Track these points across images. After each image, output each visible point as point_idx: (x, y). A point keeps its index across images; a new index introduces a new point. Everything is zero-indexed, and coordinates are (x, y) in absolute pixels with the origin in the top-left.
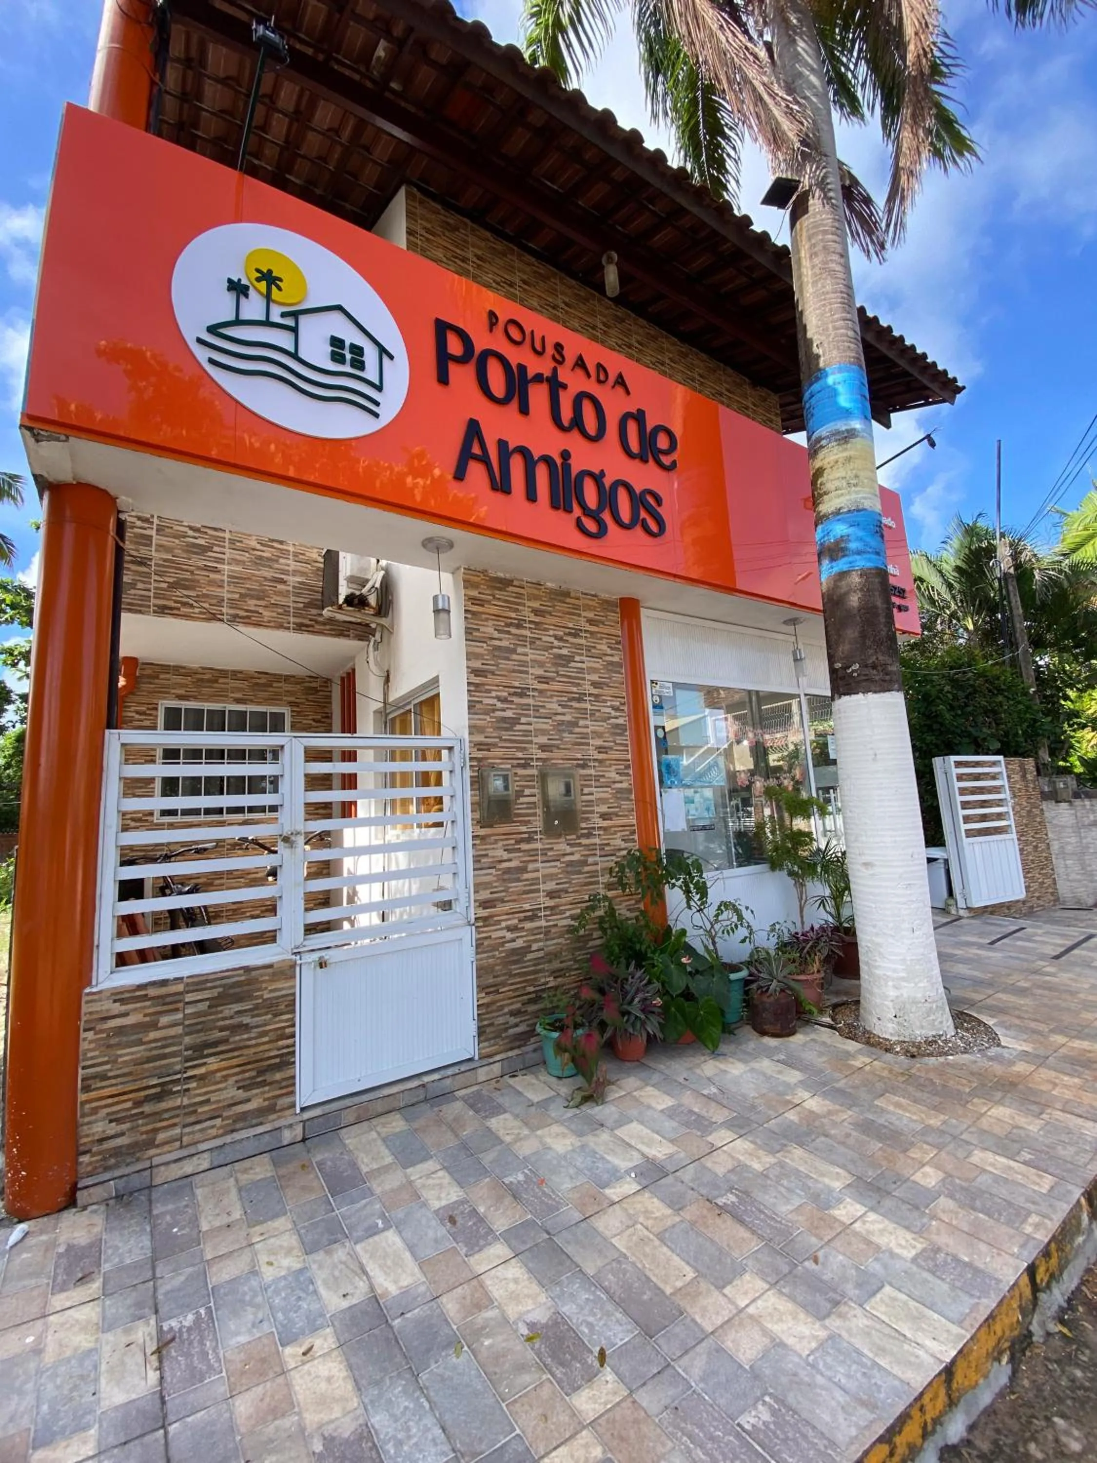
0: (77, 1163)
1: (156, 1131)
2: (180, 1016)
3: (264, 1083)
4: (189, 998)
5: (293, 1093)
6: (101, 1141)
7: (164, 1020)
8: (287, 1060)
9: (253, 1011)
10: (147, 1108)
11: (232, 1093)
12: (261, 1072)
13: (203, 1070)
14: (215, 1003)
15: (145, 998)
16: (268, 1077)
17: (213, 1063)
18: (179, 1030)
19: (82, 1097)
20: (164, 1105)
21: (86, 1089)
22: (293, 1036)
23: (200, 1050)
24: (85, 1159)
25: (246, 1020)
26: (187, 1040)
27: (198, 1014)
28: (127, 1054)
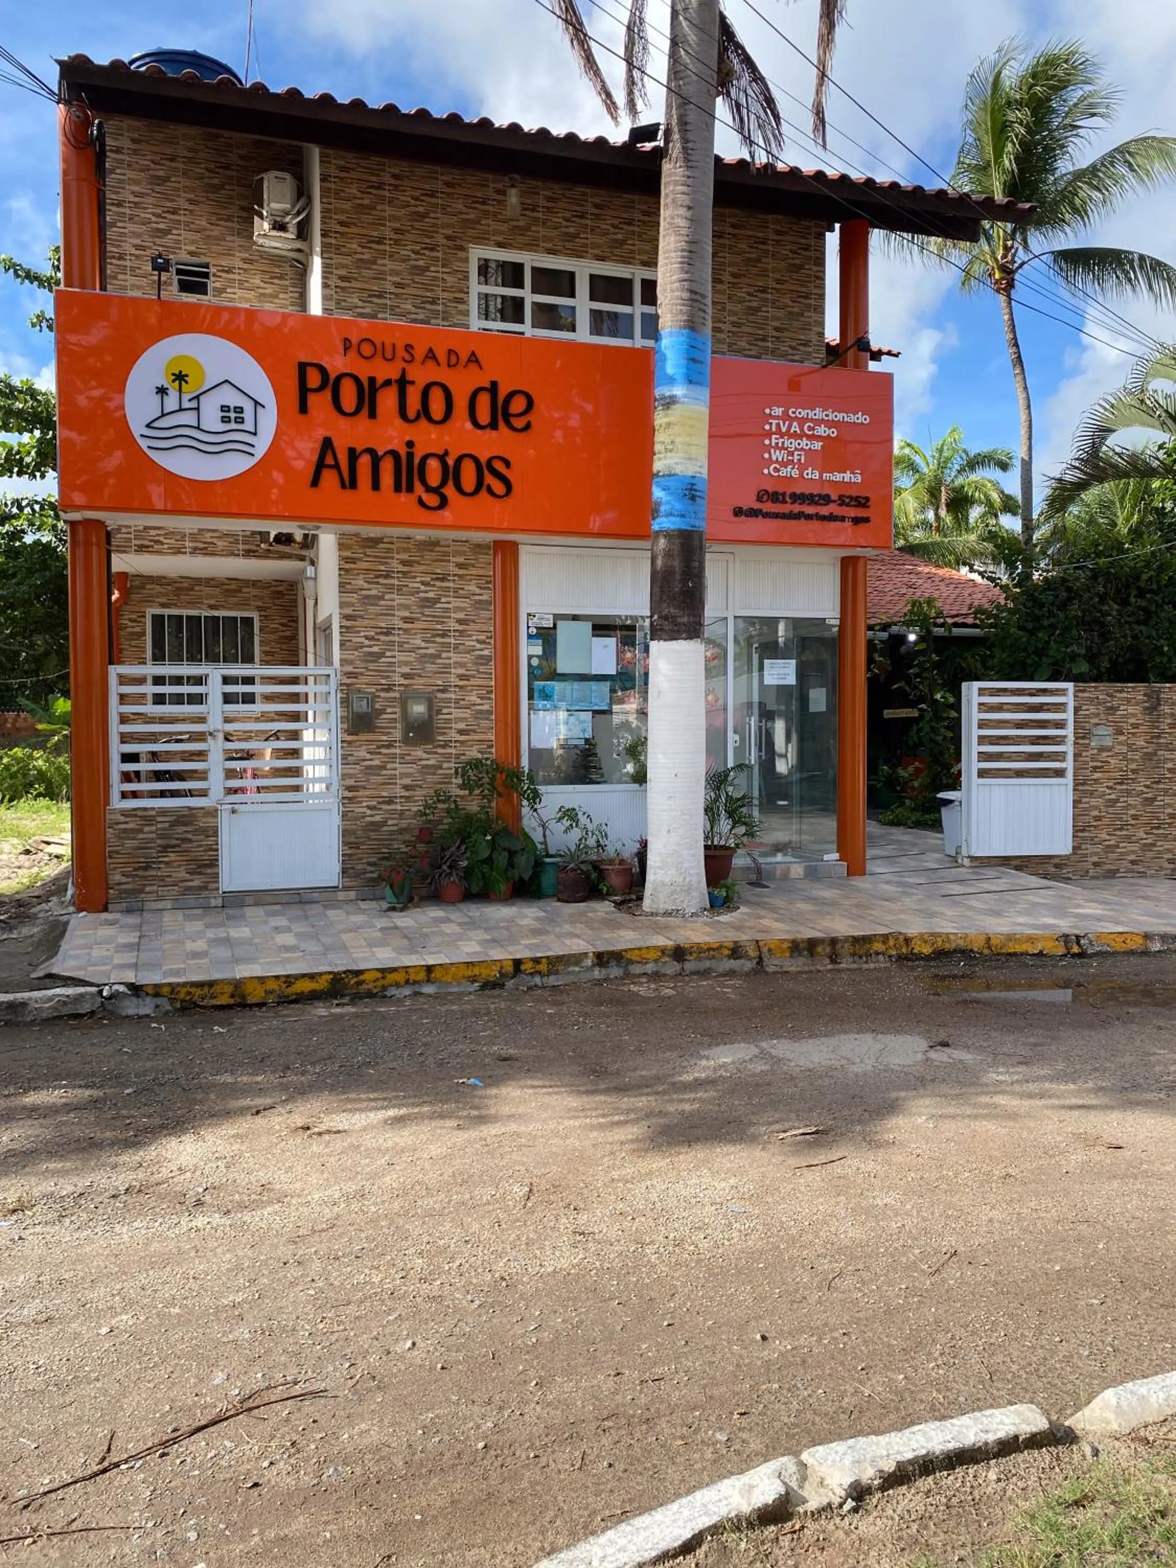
0: (107, 893)
1: (145, 885)
2: (154, 828)
3: (200, 873)
4: (159, 819)
5: (217, 882)
6: (119, 884)
7: (146, 829)
8: (214, 863)
9: (194, 832)
10: (140, 873)
11: (183, 875)
12: (199, 867)
13: (166, 859)
14: (173, 824)
15: (135, 816)
16: (203, 870)
17: (173, 857)
18: (154, 836)
19: (109, 861)
20: (148, 873)
21: (111, 857)
22: (217, 850)
23: (165, 849)
24: (111, 891)
25: (190, 836)
26: (159, 841)
27: (164, 829)
28: (130, 843)
